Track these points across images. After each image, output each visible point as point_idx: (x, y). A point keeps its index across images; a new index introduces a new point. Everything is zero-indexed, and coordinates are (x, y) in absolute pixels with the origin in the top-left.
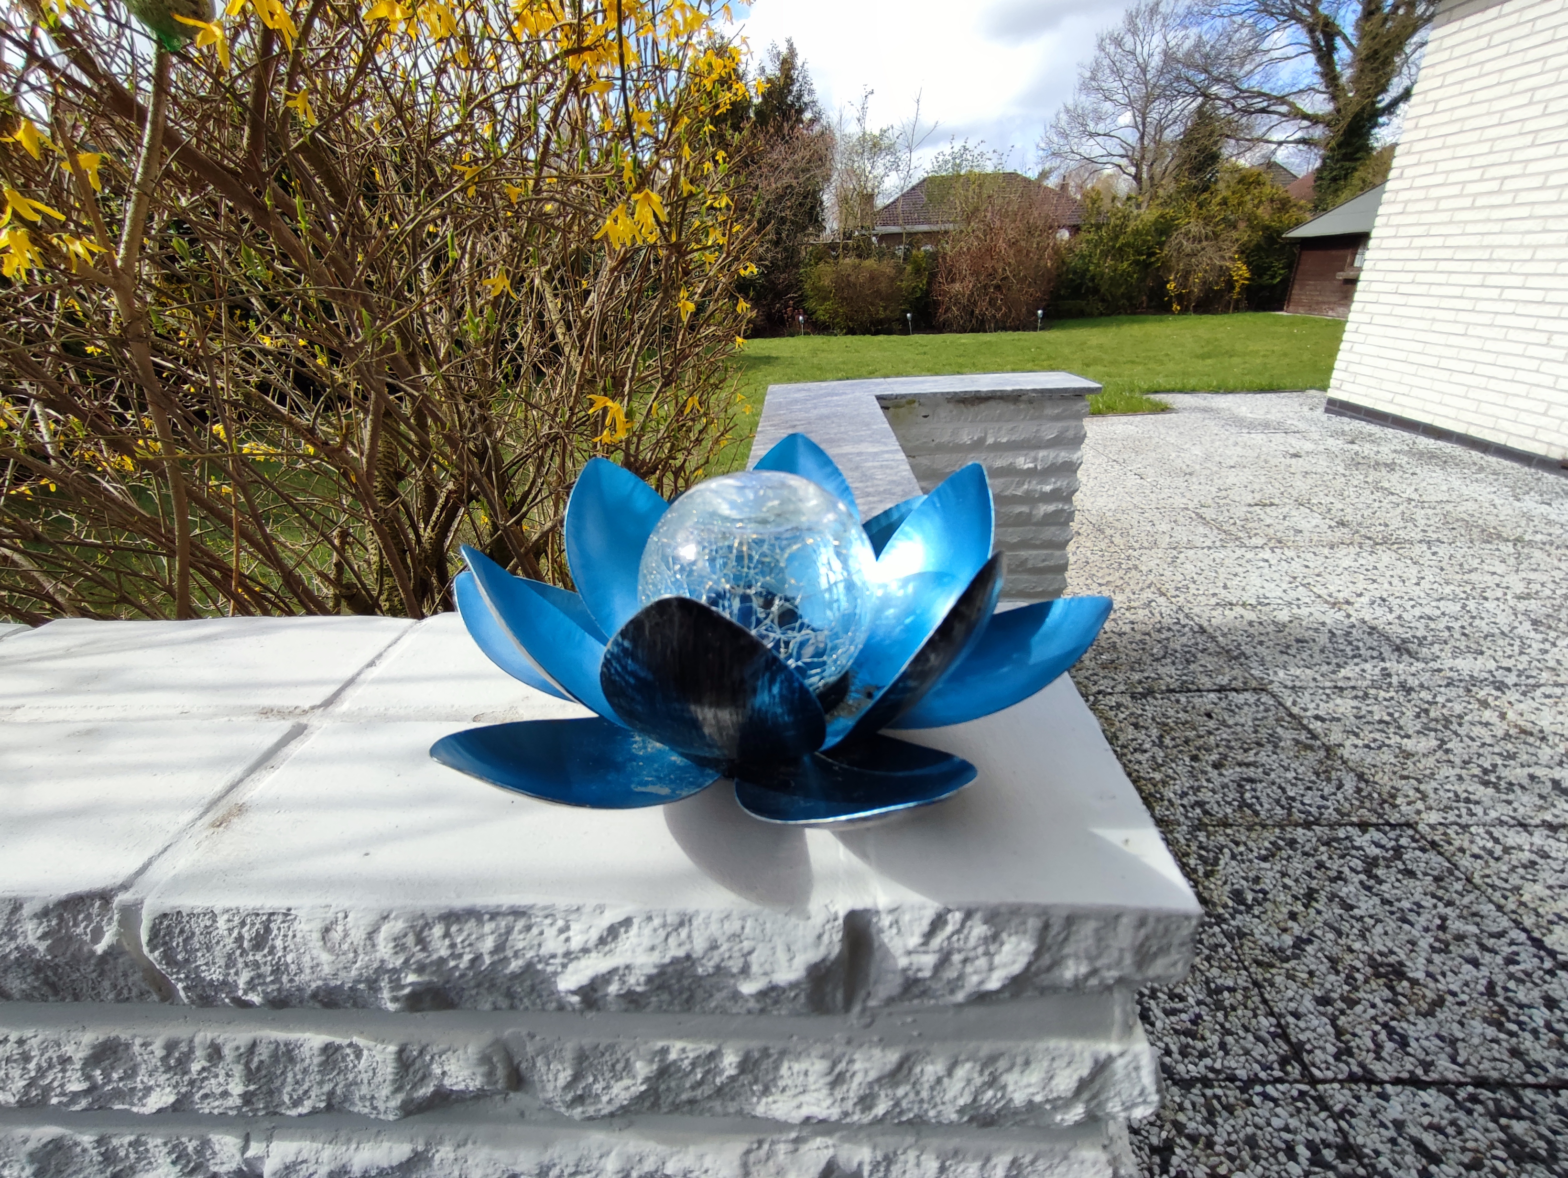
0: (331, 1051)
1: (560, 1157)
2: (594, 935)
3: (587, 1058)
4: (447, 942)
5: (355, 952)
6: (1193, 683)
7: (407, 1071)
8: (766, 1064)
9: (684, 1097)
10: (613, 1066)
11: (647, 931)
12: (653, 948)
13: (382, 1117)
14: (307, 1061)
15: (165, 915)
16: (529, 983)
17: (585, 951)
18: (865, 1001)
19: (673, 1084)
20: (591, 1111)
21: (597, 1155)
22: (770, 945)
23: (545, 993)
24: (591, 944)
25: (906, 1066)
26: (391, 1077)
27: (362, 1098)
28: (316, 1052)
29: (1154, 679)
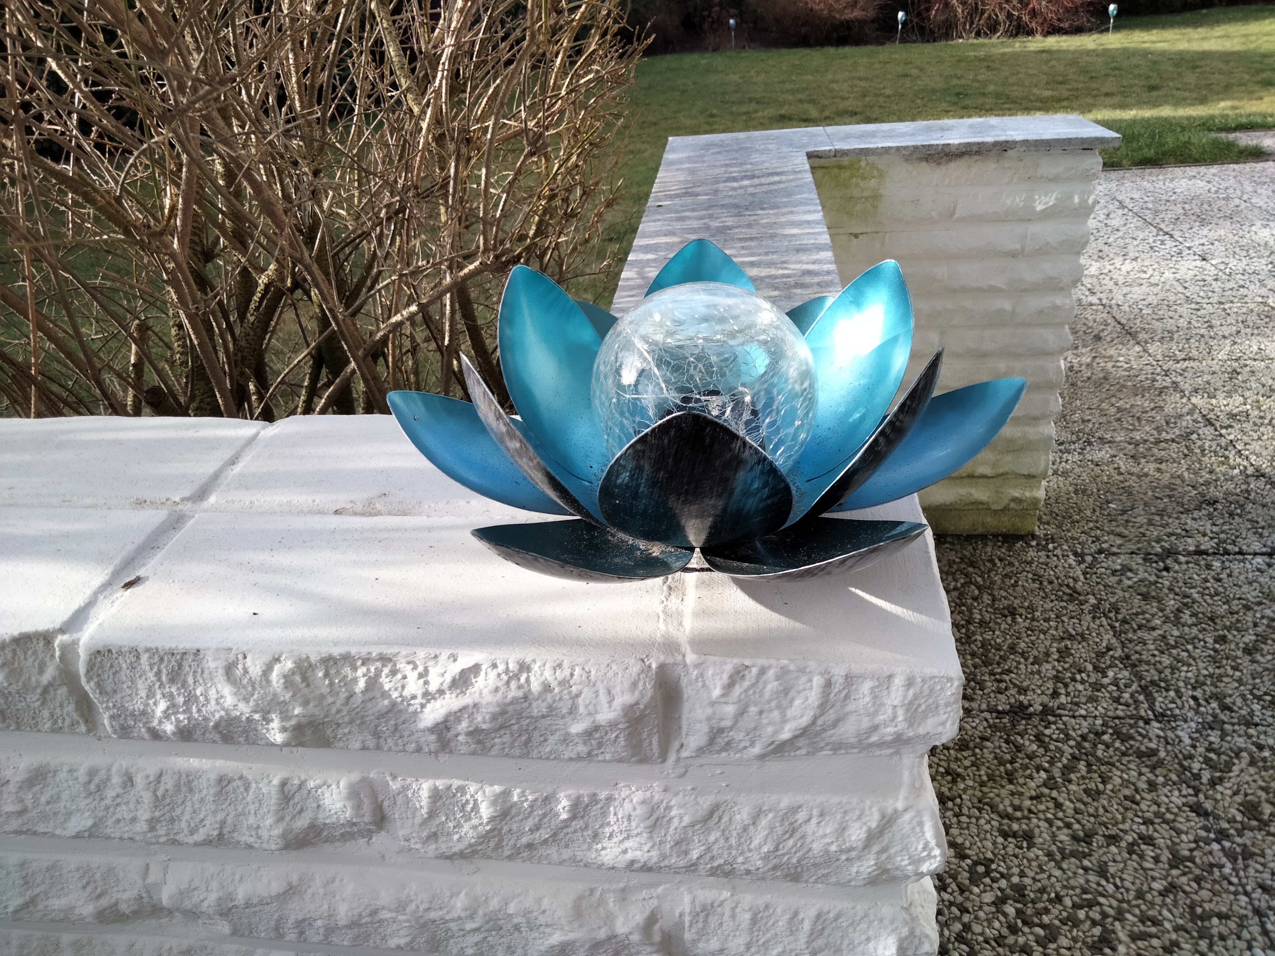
0: (224, 783)
1: (416, 894)
2: (448, 678)
3: (441, 797)
4: (327, 682)
5: (253, 686)
6: (1234, 543)
7: (287, 803)
8: (595, 810)
9: (524, 840)
10: (463, 806)
11: (493, 674)
12: (497, 690)
13: (265, 846)
14: (205, 792)
15: (99, 652)
16: (393, 722)
17: (441, 692)
18: (678, 751)
19: (514, 827)
20: (443, 848)
21: (448, 894)
22: (593, 690)
23: (406, 734)
24: (445, 686)
25: (716, 815)
26: (274, 808)
27: (249, 828)
28: (212, 783)
29: (1178, 536)
